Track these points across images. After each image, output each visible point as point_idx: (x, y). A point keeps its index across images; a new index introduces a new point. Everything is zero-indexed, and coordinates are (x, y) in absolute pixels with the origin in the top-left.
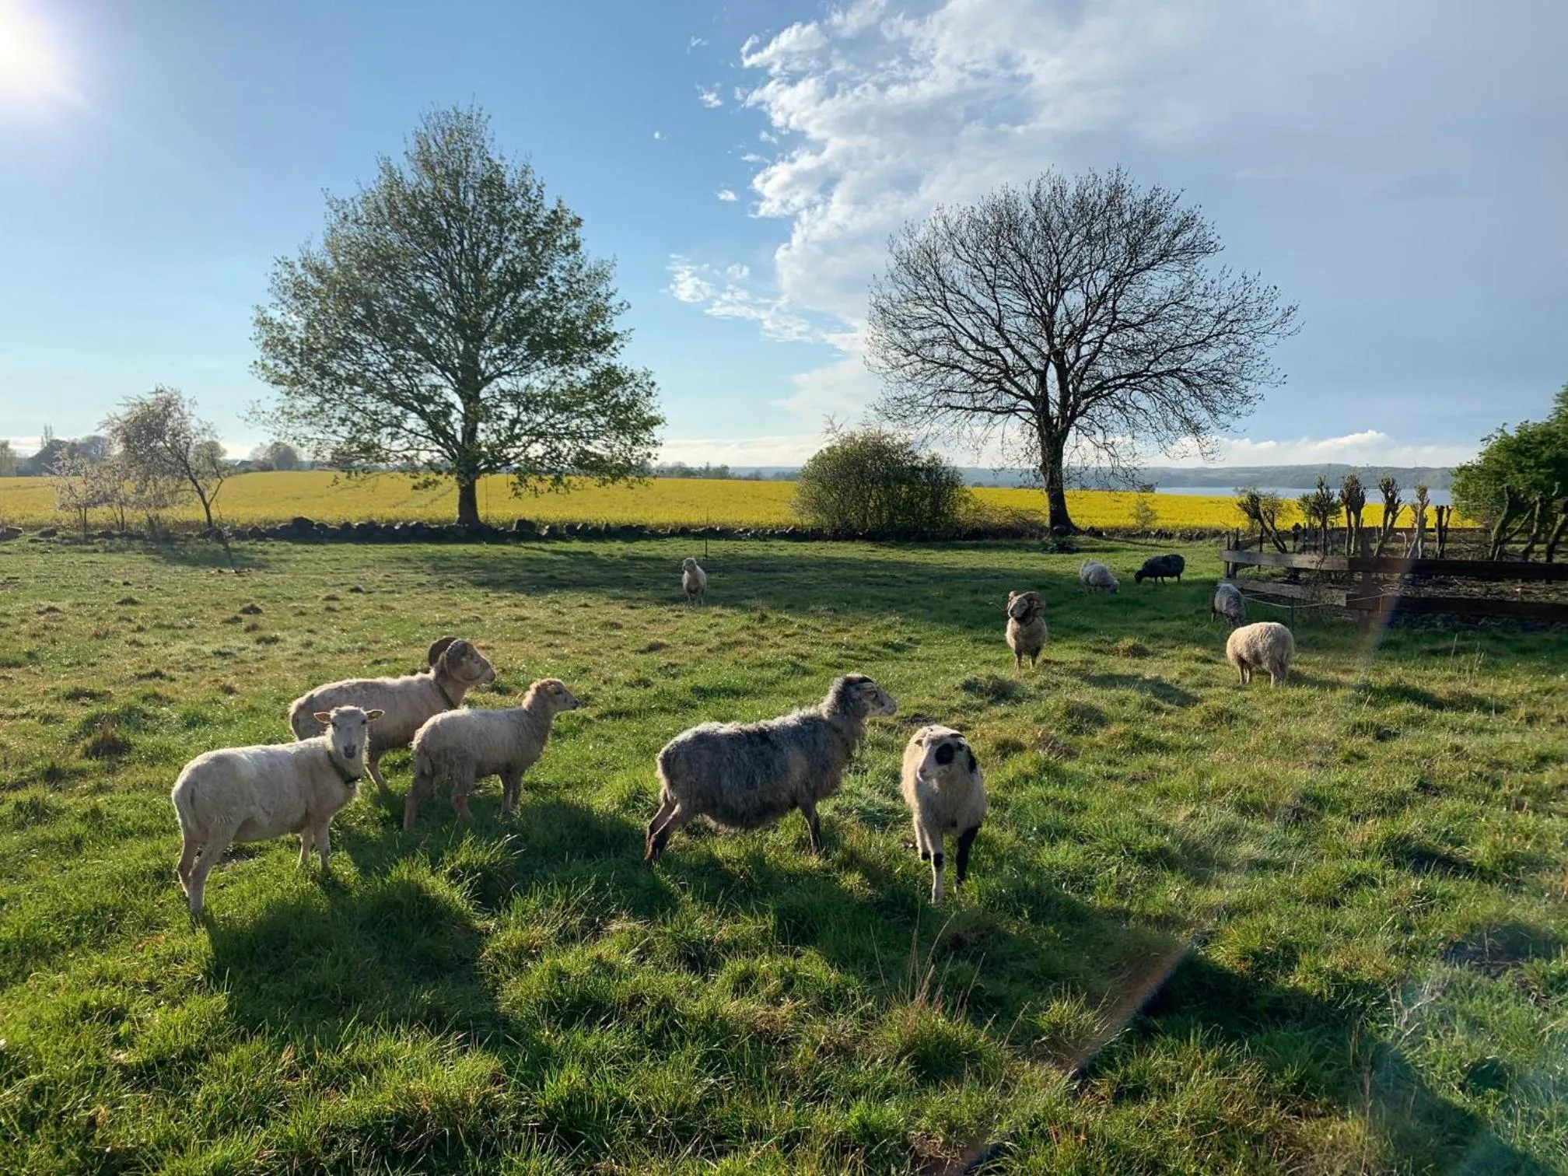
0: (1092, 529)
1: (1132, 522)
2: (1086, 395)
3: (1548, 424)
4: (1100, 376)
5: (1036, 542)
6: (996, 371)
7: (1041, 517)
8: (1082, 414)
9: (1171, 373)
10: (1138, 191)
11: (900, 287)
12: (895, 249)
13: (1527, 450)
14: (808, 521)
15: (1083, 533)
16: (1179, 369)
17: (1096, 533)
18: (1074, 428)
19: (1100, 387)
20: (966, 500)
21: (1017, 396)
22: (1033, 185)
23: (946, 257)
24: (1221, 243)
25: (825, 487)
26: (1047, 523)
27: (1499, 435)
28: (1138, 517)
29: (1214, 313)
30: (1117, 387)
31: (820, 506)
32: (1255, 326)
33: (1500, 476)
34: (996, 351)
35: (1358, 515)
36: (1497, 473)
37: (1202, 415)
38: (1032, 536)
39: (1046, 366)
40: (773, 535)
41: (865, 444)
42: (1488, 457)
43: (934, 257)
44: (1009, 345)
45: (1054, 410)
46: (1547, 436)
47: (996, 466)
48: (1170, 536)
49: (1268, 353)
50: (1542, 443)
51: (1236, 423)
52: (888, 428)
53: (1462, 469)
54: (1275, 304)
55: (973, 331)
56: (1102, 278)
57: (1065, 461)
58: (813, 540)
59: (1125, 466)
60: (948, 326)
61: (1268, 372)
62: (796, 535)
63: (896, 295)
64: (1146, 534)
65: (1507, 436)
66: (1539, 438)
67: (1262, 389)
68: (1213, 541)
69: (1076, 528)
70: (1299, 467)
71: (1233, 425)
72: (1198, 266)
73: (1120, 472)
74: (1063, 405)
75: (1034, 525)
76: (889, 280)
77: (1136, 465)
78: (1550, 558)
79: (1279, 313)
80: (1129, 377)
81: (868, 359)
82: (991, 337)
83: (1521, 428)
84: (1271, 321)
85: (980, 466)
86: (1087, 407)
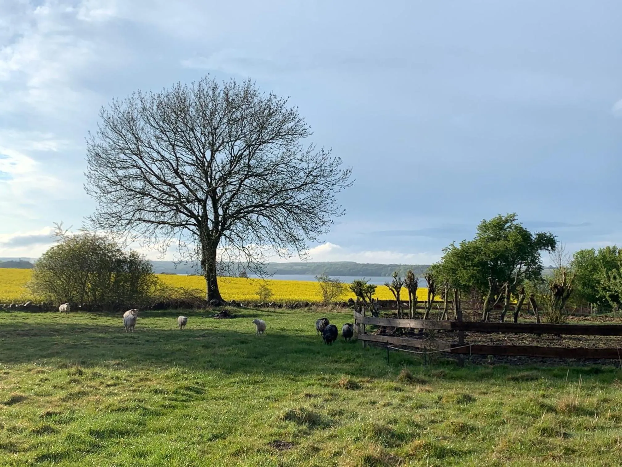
0: (234, 301)
1: (257, 297)
2: (232, 216)
3: (476, 243)
4: (239, 204)
5: (201, 311)
6: (172, 198)
7: (201, 294)
8: (228, 228)
9: (280, 205)
10: (263, 95)
11: (108, 140)
12: (105, 116)
13: (466, 256)
14: (40, 297)
15: (230, 304)
16: (284, 203)
17: (236, 304)
18: (223, 237)
19: (238, 212)
20: (155, 283)
21: (188, 216)
22: (197, 84)
23: (141, 123)
24: (310, 131)
25: (56, 273)
26: (206, 299)
27: (451, 247)
28: (261, 294)
29: (307, 171)
30: (248, 212)
31: (51, 287)
32: (329, 179)
33: (454, 271)
34: (172, 186)
35: (414, 294)
36: (452, 269)
37: (299, 232)
38: (199, 307)
39: (207, 198)
40: (14, 308)
41: (84, 244)
42: (447, 259)
43: (132, 123)
44: (183, 183)
45: (210, 226)
46: (477, 250)
47: (176, 260)
48: (280, 306)
49: (337, 196)
50: (474, 253)
51: (319, 237)
52: (101, 233)
53: (434, 267)
54: (340, 167)
55: (157, 172)
56: (239, 145)
57: (218, 258)
58: (46, 311)
59: (255, 262)
60: (140, 168)
61: (335, 208)
62: (32, 308)
63: (106, 145)
64: (266, 305)
65: (455, 248)
66: (472, 250)
67: (332, 217)
68: (306, 309)
69: (224, 301)
70: (328, 263)
71: (317, 238)
72: (296, 143)
73: (252, 265)
74: (216, 223)
75: (199, 299)
76: (100, 135)
77: (262, 261)
78: (516, 320)
79: (341, 174)
80: (255, 206)
81: (87, 186)
82: (170, 178)
83: (463, 244)
84: (337, 177)
85: (165, 260)
86: (230, 224)
